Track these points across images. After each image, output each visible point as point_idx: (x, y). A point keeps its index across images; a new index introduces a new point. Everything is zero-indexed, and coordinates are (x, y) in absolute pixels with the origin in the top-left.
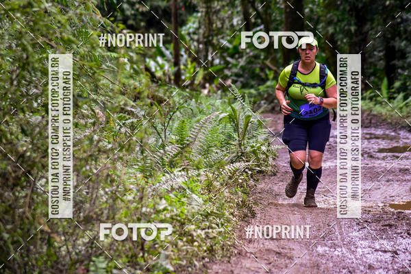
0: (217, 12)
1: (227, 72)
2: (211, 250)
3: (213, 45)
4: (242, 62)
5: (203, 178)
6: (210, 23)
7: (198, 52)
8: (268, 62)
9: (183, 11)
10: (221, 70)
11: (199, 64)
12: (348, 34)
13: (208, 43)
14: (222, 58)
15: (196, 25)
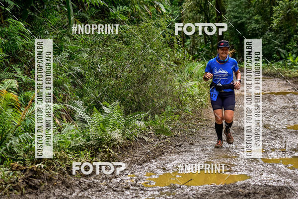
0: (196, 38)
1: (200, 57)
2: (202, 105)
3: (195, 48)
4: (204, 53)
5: (197, 84)
6: (194, 41)
7: (190, 50)
8: (212, 53)
9: (185, 38)
10: (197, 56)
11: (190, 54)
12: (237, 44)
13: (193, 47)
14: (198, 52)
15: (189, 42)
